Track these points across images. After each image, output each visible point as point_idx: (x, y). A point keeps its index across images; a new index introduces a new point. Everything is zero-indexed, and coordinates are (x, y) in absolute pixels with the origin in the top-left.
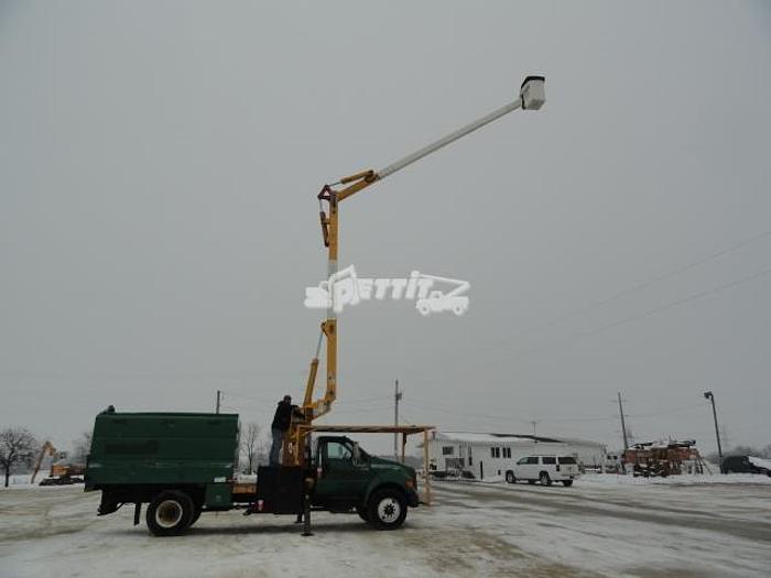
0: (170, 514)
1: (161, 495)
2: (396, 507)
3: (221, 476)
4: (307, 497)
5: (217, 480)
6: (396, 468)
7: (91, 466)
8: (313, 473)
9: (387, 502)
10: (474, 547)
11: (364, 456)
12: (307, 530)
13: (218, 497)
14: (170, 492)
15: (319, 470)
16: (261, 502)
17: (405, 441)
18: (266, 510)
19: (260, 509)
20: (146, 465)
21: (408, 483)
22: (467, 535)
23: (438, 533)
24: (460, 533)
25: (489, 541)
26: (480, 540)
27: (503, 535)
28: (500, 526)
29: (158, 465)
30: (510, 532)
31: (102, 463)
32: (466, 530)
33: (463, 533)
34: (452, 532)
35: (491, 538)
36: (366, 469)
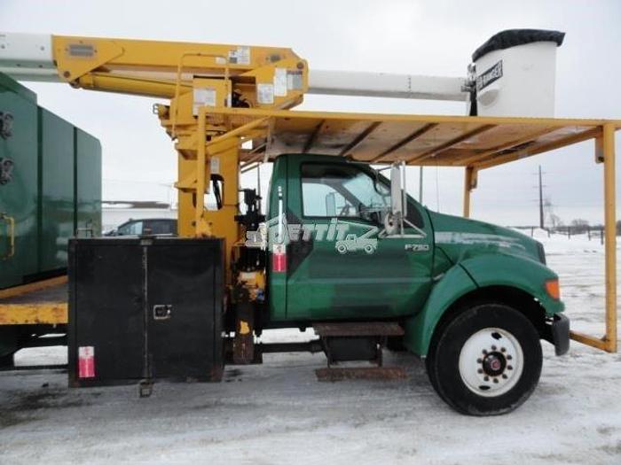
21: (548, 286)
36: (421, 247)
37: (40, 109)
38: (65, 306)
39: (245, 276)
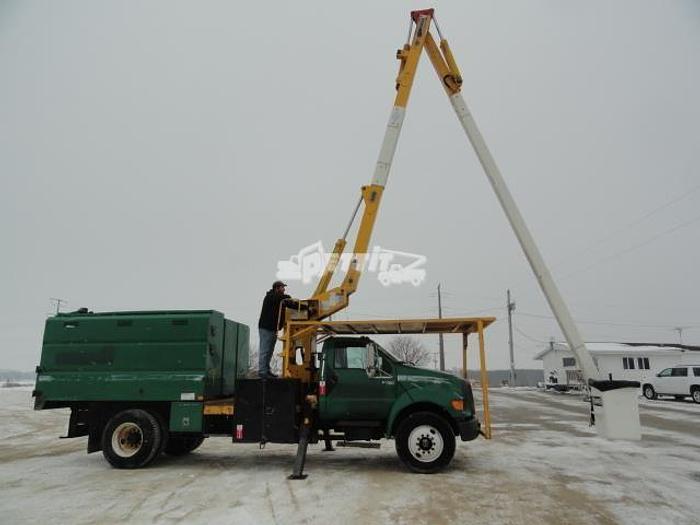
0: (131, 439)
1: (118, 416)
2: (438, 440)
3: (188, 391)
4: (307, 421)
5: (185, 397)
7: (40, 379)
8: (314, 389)
9: (423, 431)
11: (389, 364)
12: (298, 469)
13: (187, 419)
14: (129, 411)
15: (322, 384)
16: (240, 428)
17: (465, 346)
18: (247, 438)
19: (240, 437)
20: (100, 378)
21: (455, 404)
22: (547, 498)
23: (497, 489)
24: (535, 490)
25: (584, 518)
26: (566, 515)
27: (616, 501)
28: (617, 476)
29: (114, 378)
30: (634, 495)
31: (53, 376)
32: (551, 482)
33: (543, 488)
34: (525, 485)
35: (590, 511)
37: (225, 320)
38: (232, 407)
39: (309, 397)
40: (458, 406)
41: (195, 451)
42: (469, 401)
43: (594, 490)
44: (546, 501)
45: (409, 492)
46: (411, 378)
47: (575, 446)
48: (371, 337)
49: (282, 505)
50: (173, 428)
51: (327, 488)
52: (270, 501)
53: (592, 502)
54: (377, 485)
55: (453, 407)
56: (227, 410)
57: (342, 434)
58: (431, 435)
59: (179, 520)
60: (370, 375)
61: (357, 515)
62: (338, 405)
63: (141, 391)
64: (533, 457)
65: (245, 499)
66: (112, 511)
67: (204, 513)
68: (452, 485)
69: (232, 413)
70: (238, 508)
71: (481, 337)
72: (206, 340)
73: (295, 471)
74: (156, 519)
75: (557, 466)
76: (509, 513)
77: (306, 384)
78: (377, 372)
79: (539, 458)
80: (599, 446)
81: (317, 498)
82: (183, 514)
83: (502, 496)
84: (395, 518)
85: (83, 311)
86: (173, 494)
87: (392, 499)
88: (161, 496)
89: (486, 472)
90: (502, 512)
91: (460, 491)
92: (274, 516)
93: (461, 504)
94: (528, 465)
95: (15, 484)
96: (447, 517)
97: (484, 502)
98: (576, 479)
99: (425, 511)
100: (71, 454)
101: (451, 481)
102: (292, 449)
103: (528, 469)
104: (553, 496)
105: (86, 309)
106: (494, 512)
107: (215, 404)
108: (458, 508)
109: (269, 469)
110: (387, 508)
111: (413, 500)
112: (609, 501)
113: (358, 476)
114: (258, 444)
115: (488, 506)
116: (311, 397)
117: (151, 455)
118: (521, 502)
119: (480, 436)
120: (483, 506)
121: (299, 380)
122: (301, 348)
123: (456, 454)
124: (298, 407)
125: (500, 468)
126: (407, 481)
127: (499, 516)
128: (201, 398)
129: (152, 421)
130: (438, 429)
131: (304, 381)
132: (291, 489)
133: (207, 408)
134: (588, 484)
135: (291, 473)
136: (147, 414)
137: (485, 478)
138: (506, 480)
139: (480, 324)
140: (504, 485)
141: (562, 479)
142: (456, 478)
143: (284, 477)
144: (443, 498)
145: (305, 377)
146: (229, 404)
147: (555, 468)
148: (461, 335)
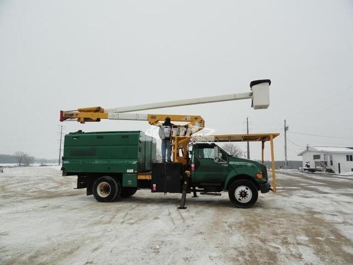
0: (105, 190)
1: (99, 179)
2: (249, 192)
3: (130, 168)
4: (186, 183)
5: (128, 171)
6: (249, 164)
7: (64, 163)
8: (189, 168)
10: (303, 238)
11: (225, 156)
12: (182, 204)
13: (130, 181)
14: (104, 177)
15: (193, 166)
16: (154, 185)
17: (263, 147)
18: (157, 190)
19: (155, 189)
20: (90, 162)
21: (258, 175)
22: (303, 220)
23: (279, 216)
24: (299, 217)
25: (323, 230)
26: (313, 228)
27: (340, 223)
28: (340, 212)
29: (96, 162)
30: (349, 221)
31: (69, 161)
32: (305, 214)
33: (302, 217)
34: (293, 215)
35: (326, 227)
36: (227, 165)
37: (146, 135)
38: (151, 176)
39: (186, 172)
40: (260, 176)
41: (133, 196)
42: (265, 174)
43: (328, 218)
44: (303, 222)
45: (236, 216)
46: (236, 163)
47: (319, 198)
48: (216, 143)
49: (177, 219)
50: (124, 185)
51: (196, 213)
52: (171, 218)
53: (327, 223)
54: (220, 212)
55: (257, 177)
56: (148, 177)
57: (203, 189)
58: (246, 190)
59: (133, 224)
60: (216, 161)
61: (212, 224)
62: (200, 175)
63: (109, 168)
64: (297, 202)
65: (159, 216)
66: (102, 219)
67: (143, 221)
68: (256, 214)
69: (151, 179)
70: (157, 220)
71: (272, 143)
72: (137, 145)
73: (181, 205)
74: (122, 223)
75: (309, 207)
76: (285, 227)
77: (185, 166)
78: (219, 160)
79: (299, 203)
80: (331, 198)
81: (193, 217)
82: (134, 221)
83: (282, 219)
84: (230, 226)
85: (80, 132)
86: (127, 213)
87: (227, 219)
88: (122, 214)
89: (273, 209)
90: (281, 226)
91: (261, 216)
92: (174, 224)
93: (261, 222)
94: (294, 206)
95: (59, 207)
96: (255, 227)
97: (272, 221)
98: (319, 213)
99: (244, 224)
100: (79, 196)
101: (256, 212)
102: (179, 195)
103: (295, 208)
104: (307, 220)
105: (81, 131)
106: (277, 226)
107: (143, 175)
108: (260, 223)
109: (168, 204)
110: (226, 222)
111: (238, 219)
112: (336, 223)
113: (211, 209)
114: (163, 193)
115: (275, 223)
116: (188, 172)
117: (115, 197)
118: (291, 222)
119: (270, 191)
120: (272, 223)
121: (181, 164)
122: (182, 149)
123: (258, 200)
124: (181, 176)
125: (280, 207)
126: (235, 211)
127: (281, 228)
128: (136, 172)
129: (115, 181)
130: (250, 188)
131: (184, 164)
132: (180, 213)
133: (139, 176)
134: (325, 215)
135: (179, 206)
136: (112, 178)
137: (273, 211)
138: (283, 212)
139: (271, 137)
140: (283, 214)
141: (311, 212)
142: (259, 211)
143: (176, 208)
144: (252, 219)
145: (184, 162)
146: (149, 174)
147: (308, 208)
148: (261, 142)
